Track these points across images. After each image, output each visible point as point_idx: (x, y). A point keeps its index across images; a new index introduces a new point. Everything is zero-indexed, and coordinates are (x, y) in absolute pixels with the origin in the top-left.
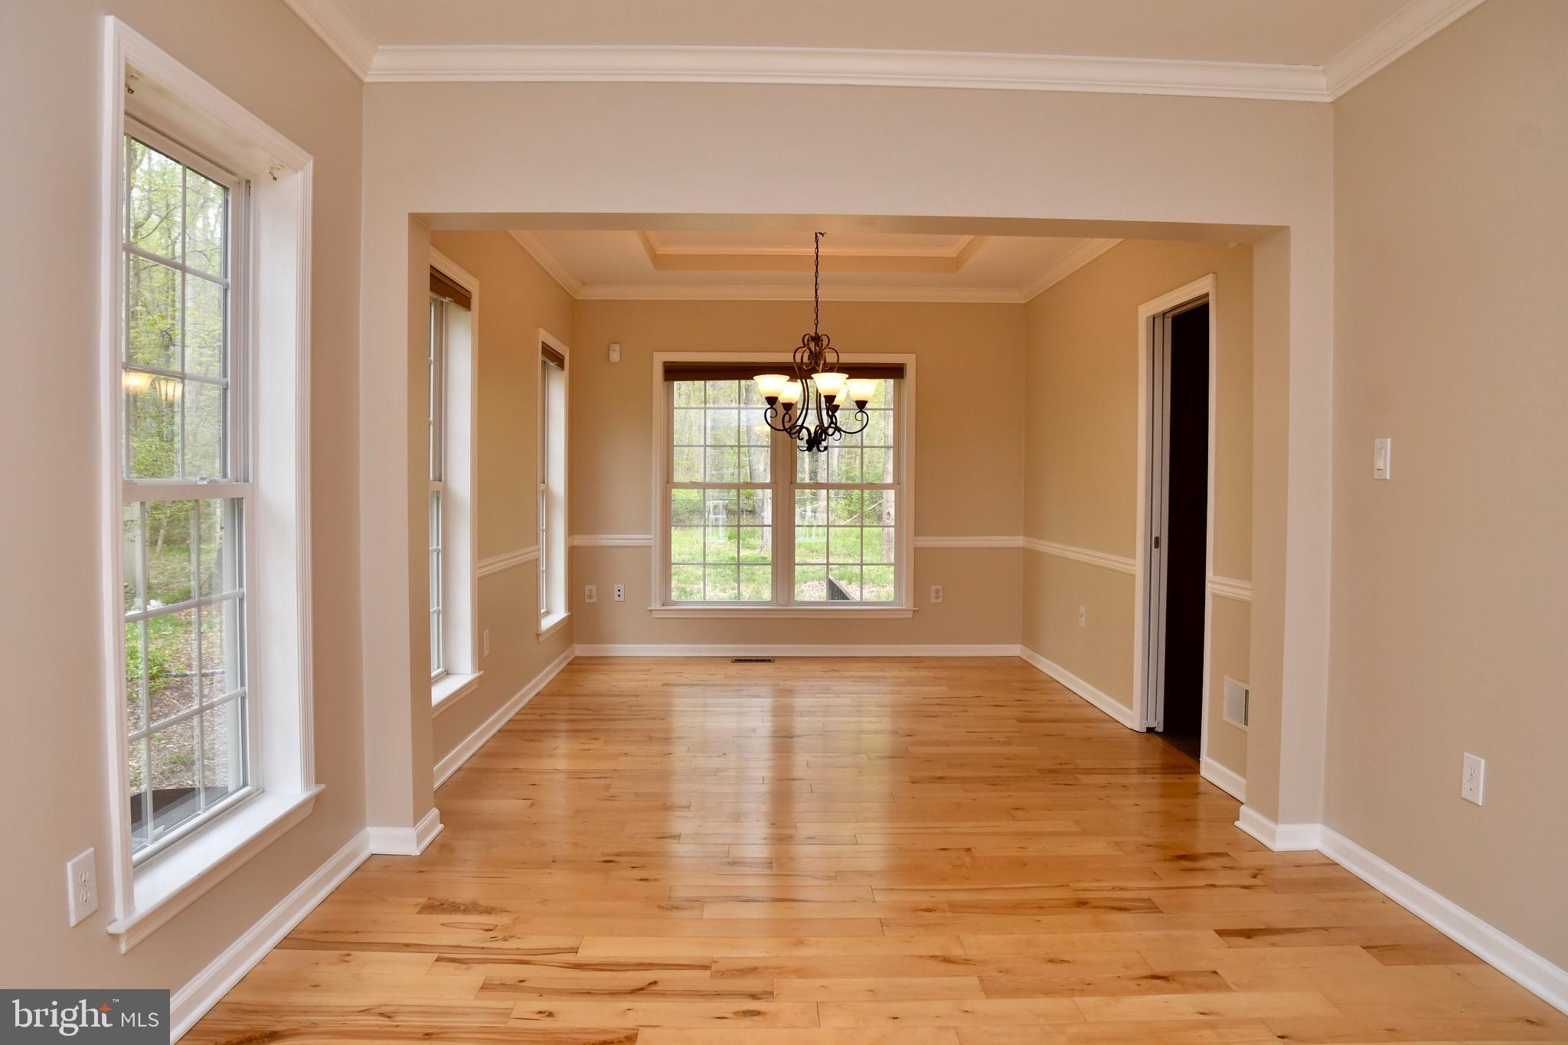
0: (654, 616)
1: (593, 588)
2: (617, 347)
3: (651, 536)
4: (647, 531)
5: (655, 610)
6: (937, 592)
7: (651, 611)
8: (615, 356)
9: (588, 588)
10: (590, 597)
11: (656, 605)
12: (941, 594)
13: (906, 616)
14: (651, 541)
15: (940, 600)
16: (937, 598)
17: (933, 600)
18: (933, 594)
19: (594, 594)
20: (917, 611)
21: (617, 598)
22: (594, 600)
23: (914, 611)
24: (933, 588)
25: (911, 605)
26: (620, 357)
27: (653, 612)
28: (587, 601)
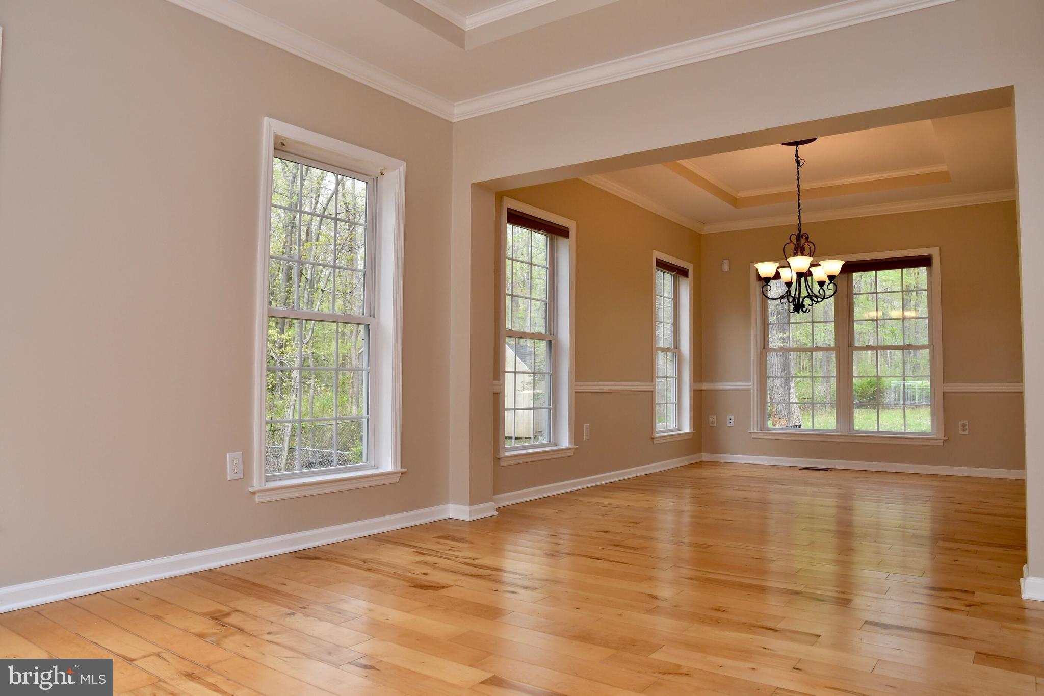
0: (753, 437)
1: (715, 417)
2: (727, 262)
3: (750, 384)
4: (748, 380)
5: (753, 433)
6: (964, 426)
7: (751, 433)
8: (726, 268)
9: (711, 417)
10: (713, 423)
11: (754, 429)
12: (967, 427)
13: (938, 444)
14: (751, 387)
15: (967, 432)
16: (964, 430)
17: (961, 433)
18: (960, 428)
19: (715, 420)
20: (946, 440)
21: (729, 424)
22: (715, 425)
23: (944, 440)
24: (961, 423)
25: (941, 436)
26: (730, 268)
27: (752, 434)
28: (711, 425)
